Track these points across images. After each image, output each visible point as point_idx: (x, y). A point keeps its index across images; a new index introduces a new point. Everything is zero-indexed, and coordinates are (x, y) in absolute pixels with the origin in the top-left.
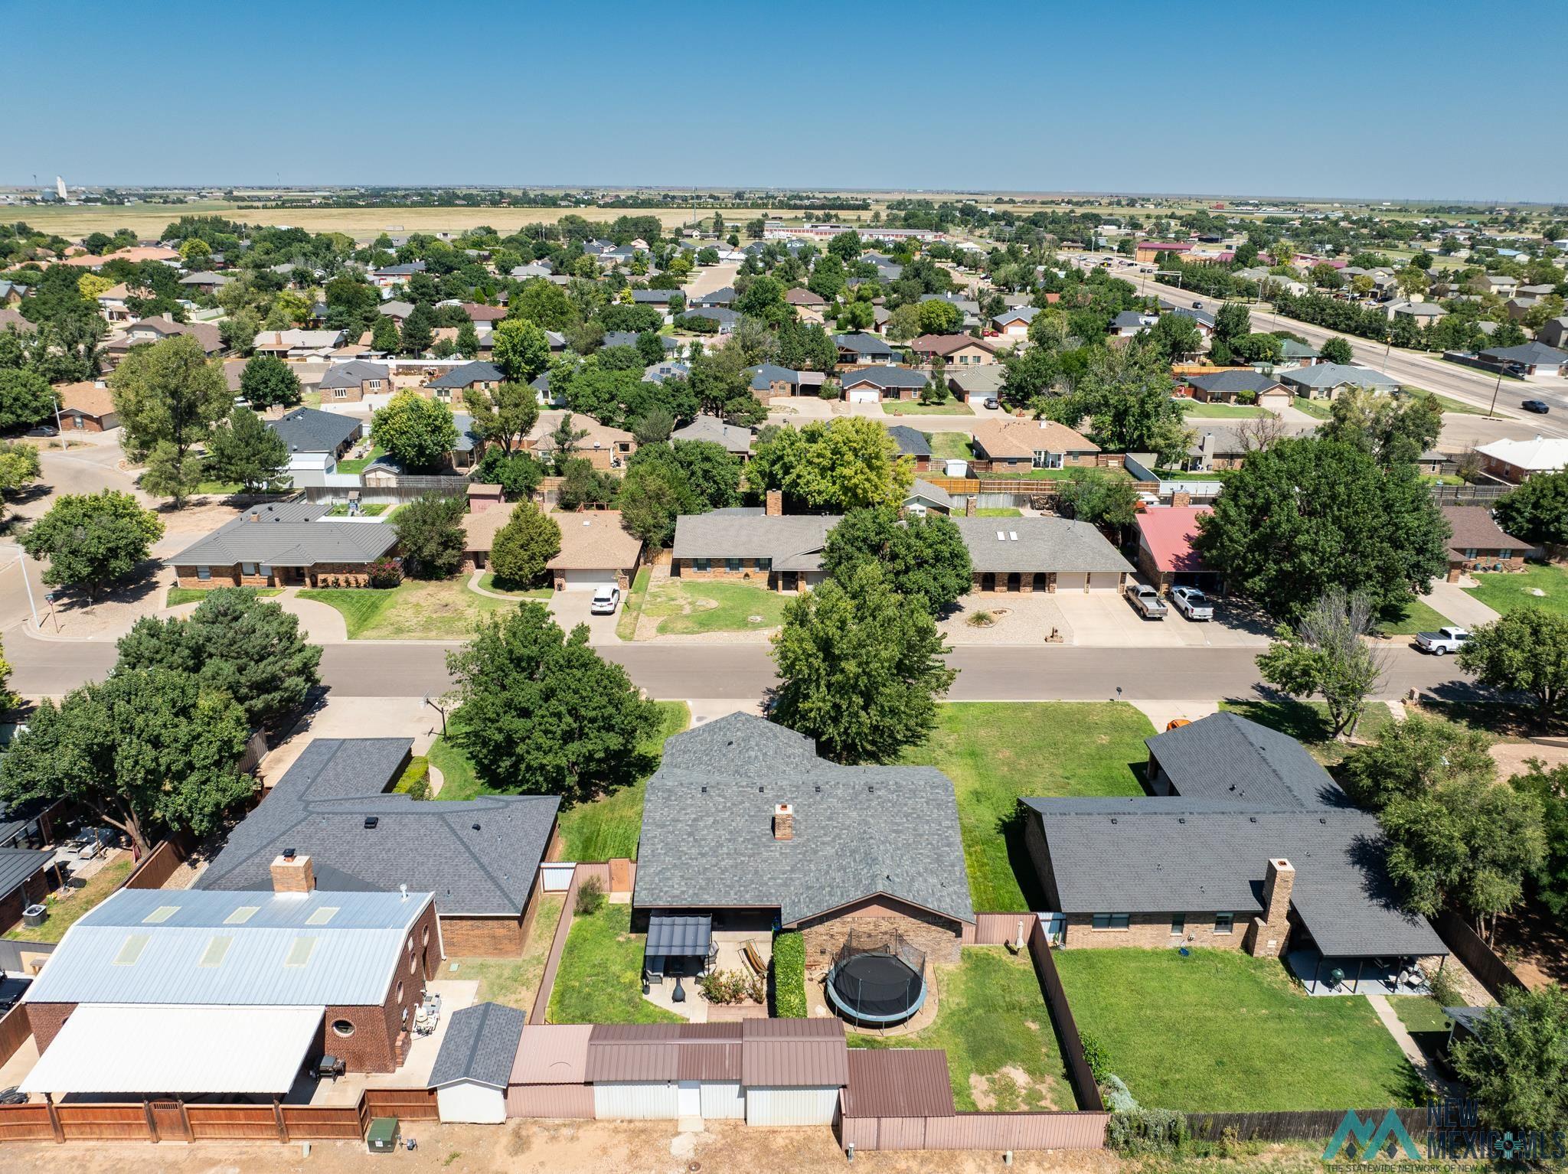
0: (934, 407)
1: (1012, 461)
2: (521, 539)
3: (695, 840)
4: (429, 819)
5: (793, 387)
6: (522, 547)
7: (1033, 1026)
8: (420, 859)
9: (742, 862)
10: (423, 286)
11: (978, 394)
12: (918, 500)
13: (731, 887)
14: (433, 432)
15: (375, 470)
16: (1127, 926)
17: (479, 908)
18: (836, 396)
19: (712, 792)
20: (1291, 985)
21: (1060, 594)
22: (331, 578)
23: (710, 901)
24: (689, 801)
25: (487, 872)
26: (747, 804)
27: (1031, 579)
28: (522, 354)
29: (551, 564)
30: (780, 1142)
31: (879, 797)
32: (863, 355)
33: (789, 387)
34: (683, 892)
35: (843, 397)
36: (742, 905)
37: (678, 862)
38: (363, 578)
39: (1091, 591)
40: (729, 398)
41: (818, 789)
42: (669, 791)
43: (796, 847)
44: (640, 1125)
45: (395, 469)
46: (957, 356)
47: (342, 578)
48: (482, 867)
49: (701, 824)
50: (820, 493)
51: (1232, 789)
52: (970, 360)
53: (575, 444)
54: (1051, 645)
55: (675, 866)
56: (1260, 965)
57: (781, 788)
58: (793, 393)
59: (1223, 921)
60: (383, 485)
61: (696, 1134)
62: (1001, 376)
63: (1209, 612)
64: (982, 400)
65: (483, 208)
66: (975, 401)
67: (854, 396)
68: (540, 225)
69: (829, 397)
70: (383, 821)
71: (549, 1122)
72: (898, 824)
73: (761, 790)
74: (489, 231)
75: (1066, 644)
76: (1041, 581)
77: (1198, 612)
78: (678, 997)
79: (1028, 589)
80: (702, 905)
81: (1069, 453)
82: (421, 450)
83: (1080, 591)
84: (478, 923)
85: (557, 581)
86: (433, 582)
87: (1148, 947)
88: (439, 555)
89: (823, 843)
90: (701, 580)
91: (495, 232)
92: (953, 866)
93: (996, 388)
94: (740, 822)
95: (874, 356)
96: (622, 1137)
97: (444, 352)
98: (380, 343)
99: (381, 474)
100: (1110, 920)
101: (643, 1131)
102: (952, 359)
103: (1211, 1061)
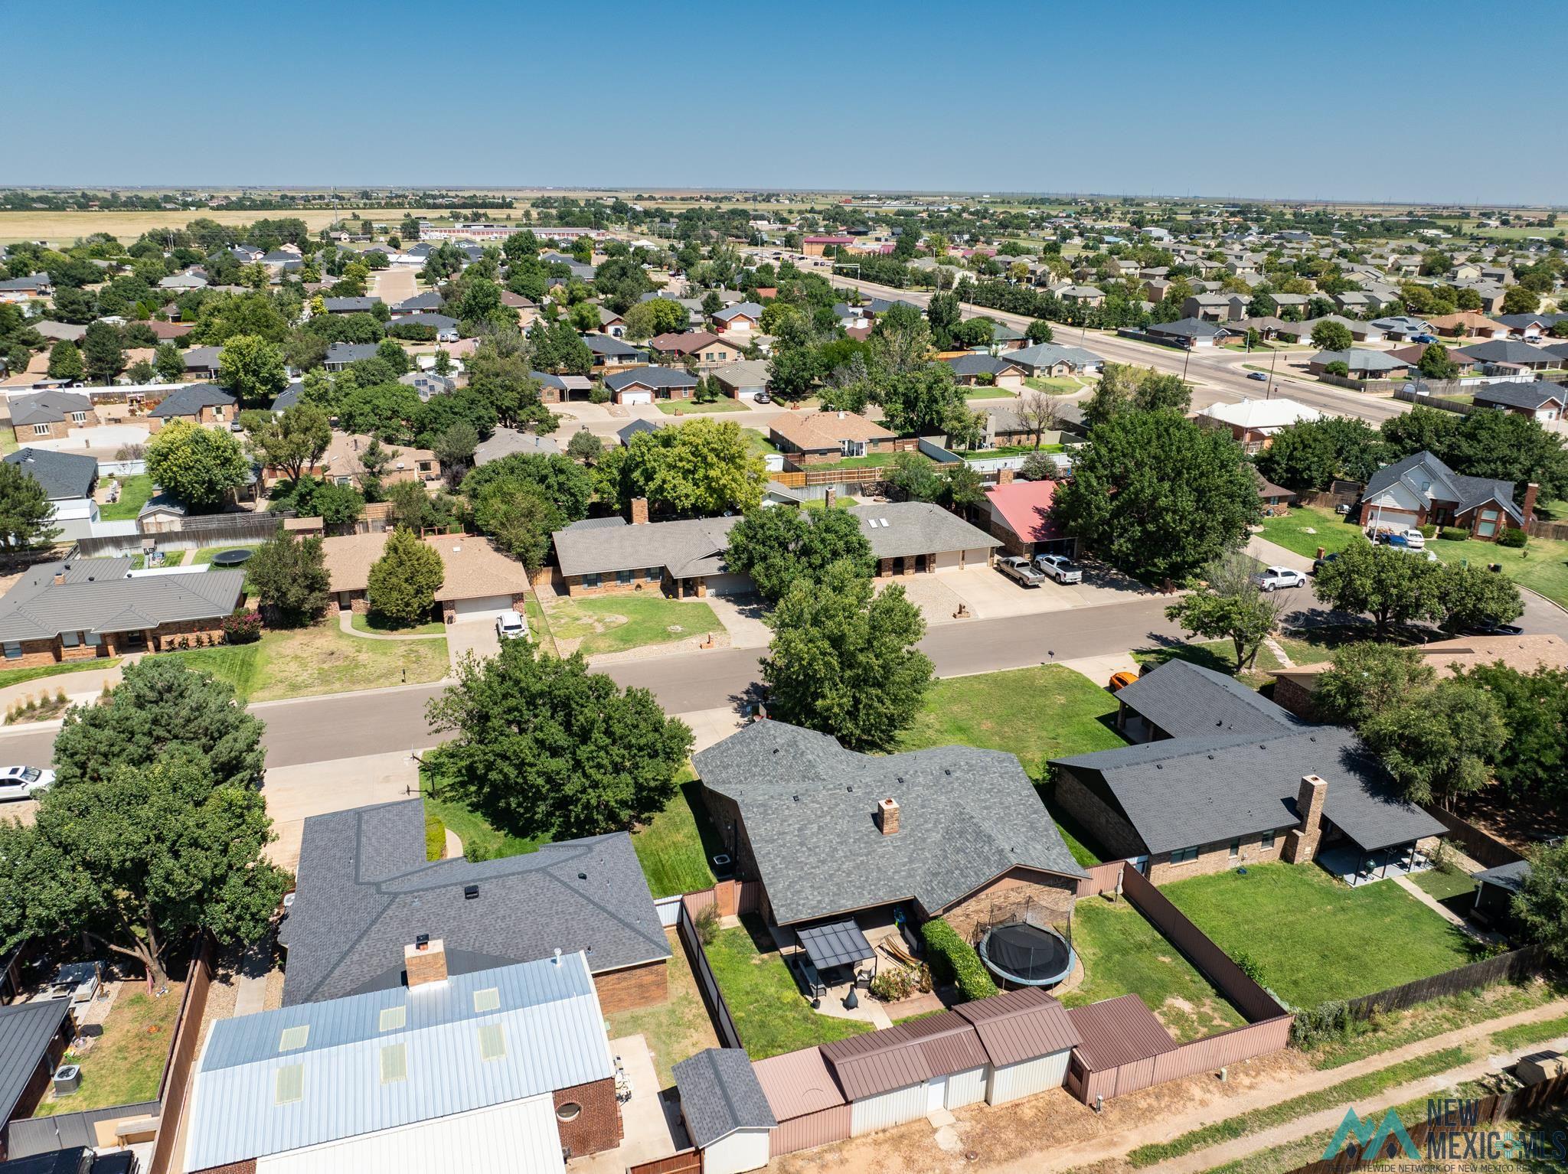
0: (707, 405)
1: (823, 452)
2: (403, 573)
3: (809, 849)
4: (533, 877)
5: (562, 393)
6: (406, 580)
7: (1167, 960)
8: (543, 920)
9: (862, 862)
10: (72, 303)
11: (747, 389)
12: (770, 496)
13: (863, 888)
15: (154, 514)
16: (1196, 857)
17: (627, 959)
18: (606, 400)
19: (806, 800)
20: (1335, 882)
21: (940, 573)
22: (178, 638)
23: (848, 905)
24: (787, 812)
25: (620, 921)
26: (842, 806)
27: (913, 562)
28: (256, 373)
29: (439, 596)
30: (1028, 1113)
31: (958, 778)
32: (610, 357)
33: (557, 393)
34: (819, 902)
35: (615, 399)
36: (879, 903)
37: (802, 873)
38: (217, 634)
39: (967, 567)
40: (521, 407)
41: (901, 781)
42: (762, 805)
43: (904, 839)
44: (894, 1131)
45: (178, 510)
46: (703, 353)
47: (192, 637)
48: (613, 916)
49: (808, 832)
51: (1219, 725)
52: (716, 357)
53: (388, 466)
54: (960, 620)
55: (801, 878)
56: (1302, 870)
57: (867, 785)
58: (562, 399)
59: (1266, 838)
60: (165, 529)
61: (952, 1126)
62: (767, 371)
63: (1078, 574)
64: (751, 395)
65: (69, 212)
66: (746, 397)
67: (627, 398)
68: (166, 230)
69: (600, 401)
70: (483, 888)
71: (807, 1152)
72: (985, 801)
73: (849, 789)
74: (108, 238)
75: (972, 618)
76: (922, 563)
77: (1070, 576)
78: (849, 1004)
79: (911, 571)
80: (842, 910)
81: (871, 441)
82: (211, 486)
83: (956, 568)
84: (625, 974)
85: (447, 613)
86: (297, 631)
87: (1211, 873)
88: (304, 600)
89: (927, 830)
90: (593, 596)
91: (114, 239)
92: (1047, 830)
93: (764, 383)
94: (843, 825)
95: (621, 357)
96: (886, 1147)
97: (142, 375)
98: (59, 370)
99: (161, 517)
100: (1184, 855)
101: (902, 1136)
102: (698, 356)
103: (1317, 957)
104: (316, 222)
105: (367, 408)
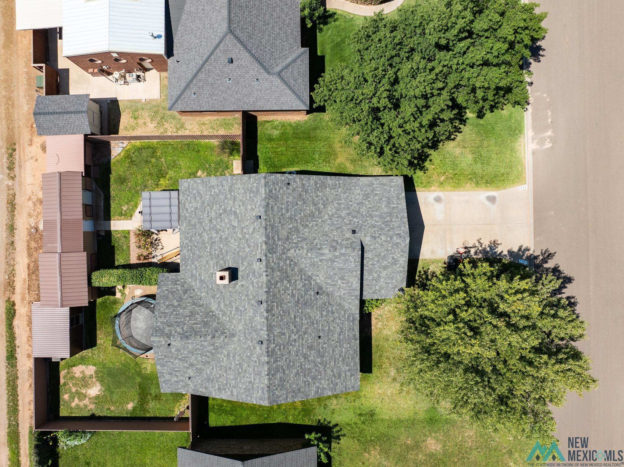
3: (221, 214)
7: (130, 406)
9: (206, 247)
24: (249, 207)
26: (247, 250)
37: (206, 204)
49: (232, 218)
55: (203, 202)
89: (219, 303)
94: (234, 245)
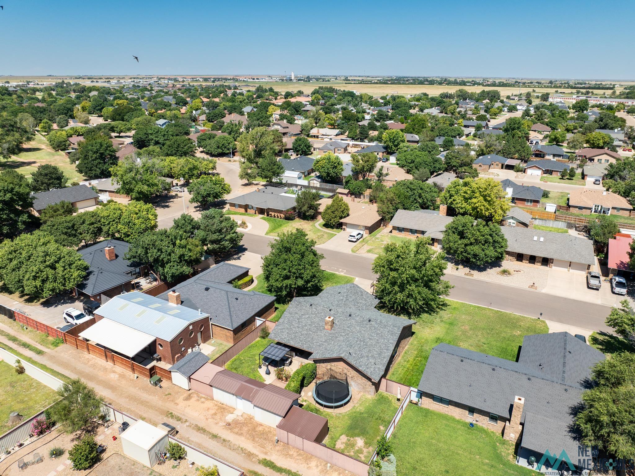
0: (567, 180)
1: (581, 208)
2: (333, 209)
3: (299, 322)
4: (223, 292)
5: (502, 165)
6: (332, 212)
7: (382, 428)
8: (214, 304)
9: (310, 334)
11: (592, 176)
12: (512, 218)
13: (301, 341)
14: (333, 168)
15: (313, 180)
16: (448, 405)
17: (222, 324)
18: (521, 171)
19: (313, 306)
20: (512, 456)
22: (273, 214)
23: (292, 344)
24: (304, 308)
25: (230, 313)
26: (323, 314)
27: (541, 260)
29: (342, 221)
30: (260, 428)
31: (371, 324)
32: (549, 154)
33: (500, 165)
34: (285, 338)
35: (524, 172)
36: (301, 348)
37: (289, 327)
38: (282, 215)
39: (571, 270)
40: (461, 166)
41: (350, 315)
42: (300, 302)
43: (331, 334)
44: (224, 406)
45: (320, 180)
46: (596, 159)
47: (276, 214)
48: (230, 311)
49: (304, 317)
50: (462, 208)
51: (540, 365)
52: (603, 161)
53: (384, 178)
54: (532, 290)
55: (287, 328)
56: (504, 443)
57: (338, 312)
58: (502, 168)
59: (494, 418)
60: (315, 186)
61: (238, 416)
63: (624, 291)
64: (593, 180)
65: (435, 86)
66: (590, 180)
67: (529, 171)
68: (447, 93)
69: (518, 171)
70: (211, 289)
71: (201, 395)
72: (372, 336)
73: (330, 310)
74: (425, 94)
75: (538, 290)
76: (546, 261)
77: (617, 290)
78: (268, 373)
79: (539, 264)
80: (289, 344)
81: (613, 208)
83: (566, 270)
84: (222, 329)
85: (344, 227)
86: (306, 221)
87: (457, 418)
88: (308, 211)
89: (341, 335)
90: (399, 236)
91: (428, 95)
92: (384, 358)
93: (602, 175)
94: (317, 320)
95: (554, 155)
96: (216, 407)
97: (371, 140)
98: (350, 135)
99: (315, 181)
100: (441, 400)
101: (224, 408)
102: (593, 160)
104: (504, 92)
105: (404, 158)
